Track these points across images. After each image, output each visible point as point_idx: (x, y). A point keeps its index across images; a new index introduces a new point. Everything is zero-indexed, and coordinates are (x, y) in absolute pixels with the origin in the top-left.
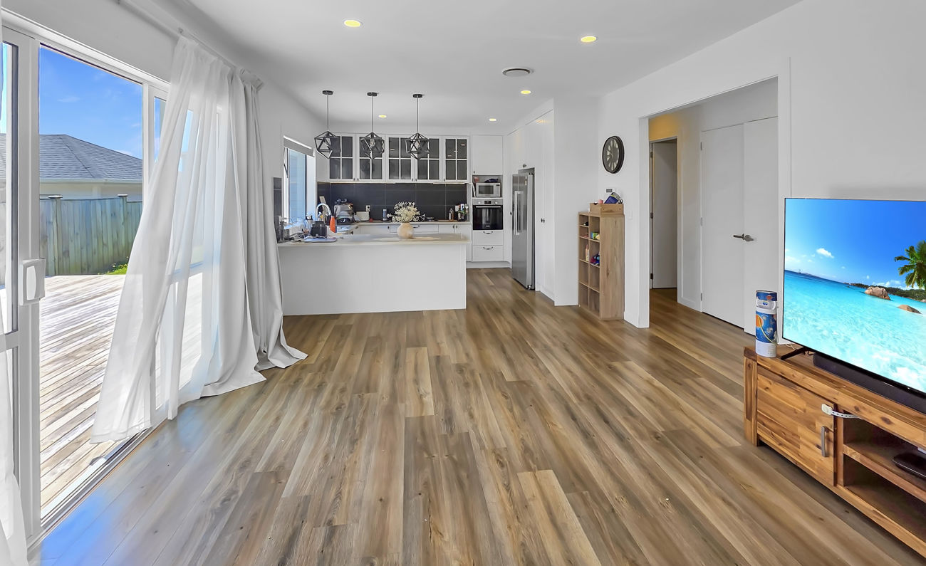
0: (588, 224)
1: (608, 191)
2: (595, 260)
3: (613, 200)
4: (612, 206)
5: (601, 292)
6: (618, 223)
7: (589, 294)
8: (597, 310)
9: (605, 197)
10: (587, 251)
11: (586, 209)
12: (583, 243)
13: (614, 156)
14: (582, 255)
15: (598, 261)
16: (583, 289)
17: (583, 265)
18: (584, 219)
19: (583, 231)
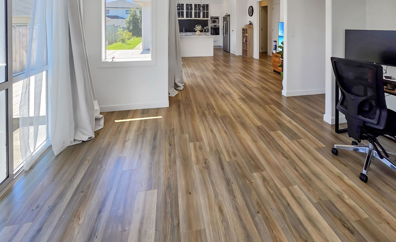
0: (244, 31)
1: (250, 21)
2: (246, 41)
3: (251, 24)
4: (250, 26)
5: (248, 50)
6: (252, 30)
7: (245, 51)
8: (247, 56)
9: (248, 23)
10: (244, 39)
11: (244, 27)
12: (243, 37)
13: (251, 12)
14: (243, 40)
15: (247, 41)
16: (243, 50)
17: (243, 43)
18: (243, 30)
19: (243, 33)
